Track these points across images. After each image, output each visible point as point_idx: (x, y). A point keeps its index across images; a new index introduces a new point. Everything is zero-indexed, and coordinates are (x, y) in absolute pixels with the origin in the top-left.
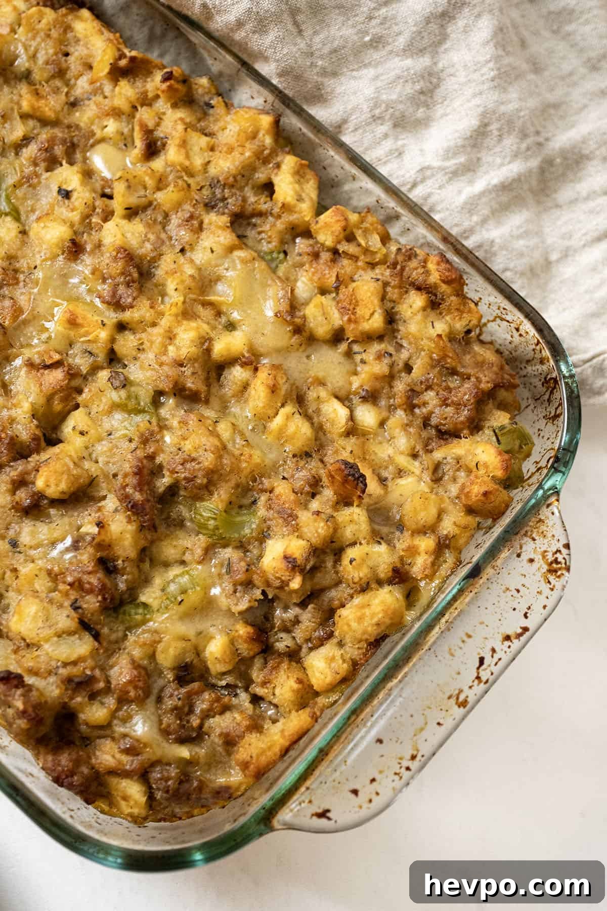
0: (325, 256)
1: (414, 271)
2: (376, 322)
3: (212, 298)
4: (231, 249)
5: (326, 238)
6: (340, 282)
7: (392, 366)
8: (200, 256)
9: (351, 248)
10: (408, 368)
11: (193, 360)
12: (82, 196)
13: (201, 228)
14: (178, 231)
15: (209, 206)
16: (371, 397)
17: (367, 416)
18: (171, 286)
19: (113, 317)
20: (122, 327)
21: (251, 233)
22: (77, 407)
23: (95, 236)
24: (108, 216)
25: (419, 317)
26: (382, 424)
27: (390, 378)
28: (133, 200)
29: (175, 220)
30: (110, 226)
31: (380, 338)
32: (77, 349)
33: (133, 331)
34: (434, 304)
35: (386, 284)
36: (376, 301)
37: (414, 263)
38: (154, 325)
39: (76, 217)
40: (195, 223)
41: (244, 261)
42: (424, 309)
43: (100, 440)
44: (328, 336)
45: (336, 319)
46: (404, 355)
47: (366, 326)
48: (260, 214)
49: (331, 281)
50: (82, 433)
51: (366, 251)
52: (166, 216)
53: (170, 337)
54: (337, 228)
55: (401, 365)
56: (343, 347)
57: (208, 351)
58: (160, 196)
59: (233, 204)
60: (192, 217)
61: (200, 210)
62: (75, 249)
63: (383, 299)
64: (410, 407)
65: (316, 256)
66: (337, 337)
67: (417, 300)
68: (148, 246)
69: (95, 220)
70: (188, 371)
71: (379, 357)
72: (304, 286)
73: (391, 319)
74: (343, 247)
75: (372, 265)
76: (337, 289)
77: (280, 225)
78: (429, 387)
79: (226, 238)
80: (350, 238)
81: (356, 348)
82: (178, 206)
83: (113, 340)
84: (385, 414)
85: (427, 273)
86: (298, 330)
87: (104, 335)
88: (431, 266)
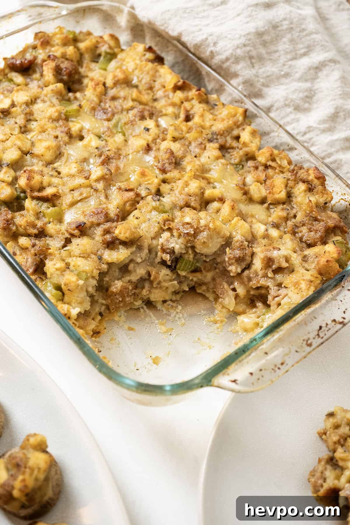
0: (261, 168)
1: (302, 174)
2: (283, 195)
3: (207, 175)
4: (217, 158)
5: (262, 159)
6: (267, 178)
7: (288, 214)
8: (203, 159)
9: (273, 164)
10: (295, 216)
11: (196, 195)
12: (154, 131)
13: (205, 148)
14: (194, 148)
15: (210, 141)
16: (276, 226)
17: (274, 233)
18: (189, 168)
19: (161, 177)
20: (164, 181)
21: (227, 155)
22: (136, 209)
23: (157, 146)
24: (164, 140)
25: (303, 194)
26: (281, 237)
27: (286, 219)
28: (176, 134)
29: (193, 144)
30: (165, 143)
31: (284, 203)
32: (143, 187)
33: (169, 183)
34: (310, 190)
35: (288, 180)
36: (283, 186)
37: (302, 171)
38: (179, 179)
39: (150, 138)
40: (203, 146)
41: (223, 164)
42: (305, 191)
43: (145, 222)
44: (259, 200)
45: (264, 192)
46: (294, 211)
47: (277, 196)
48: (233, 148)
49: (263, 177)
50: (137, 218)
51: (280, 166)
52: (190, 143)
53: (187, 184)
54: (268, 155)
55: (292, 215)
56: (266, 205)
57: (203, 193)
58: (187, 135)
59: (221, 141)
60: (201, 143)
61: (206, 142)
62: (148, 149)
63: (286, 186)
64: (294, 233)
65: (257, 168)
66: (263, 201)
67: (302, 187)
68: (181, 152)
69: (158, 141)
70: (193, 199)
71: (283, 209)
72: (249, 179)
73: (289, 195)
74: (270, 163)
75: (282, 172)
76: (265, 181)
77: (241, 153)
78: (304, 225)
79: (217, 153)
80: (274, 160)
81: (271, 207)
82: (196, 139)
83: (160, 185)
84: (282, 233)
85: (309, 175)
86: (246, 193)
87: (156, 181)
88: (311, 172)
